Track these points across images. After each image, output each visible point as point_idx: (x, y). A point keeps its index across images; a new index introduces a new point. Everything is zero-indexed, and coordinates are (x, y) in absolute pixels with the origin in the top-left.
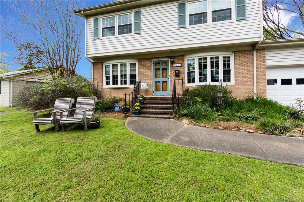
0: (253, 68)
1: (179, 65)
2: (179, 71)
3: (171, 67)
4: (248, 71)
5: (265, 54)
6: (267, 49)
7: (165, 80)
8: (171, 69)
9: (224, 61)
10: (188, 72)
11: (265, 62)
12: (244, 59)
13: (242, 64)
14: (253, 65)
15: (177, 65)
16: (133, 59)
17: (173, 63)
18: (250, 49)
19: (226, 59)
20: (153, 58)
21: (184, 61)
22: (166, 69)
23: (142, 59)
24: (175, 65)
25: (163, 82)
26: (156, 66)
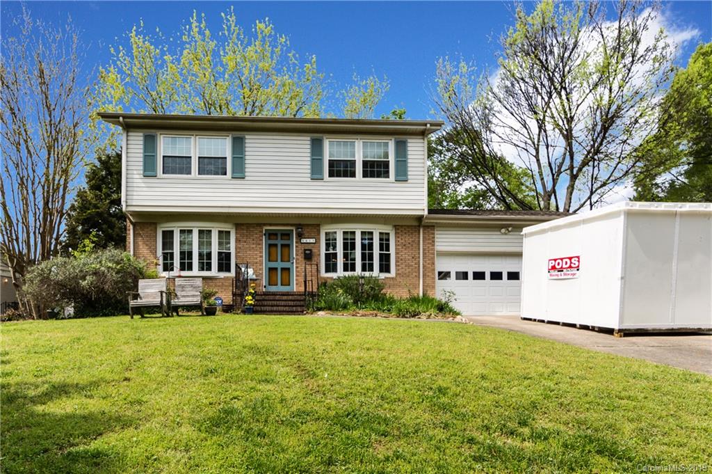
0: (419, 253)
1: (312, 241)
2: (310, 250)
3: (296, 242)
4: (413, 258)
5: (434, 234)
6: (438, 227)
7: (286, 265)
8: (296, 247)
9: (381, 240)
10: (326, 254)
11: (434, 245)
12: (408, 239)
13: (405, 245)
14: (419, 249)
15: (308, 241)
16: (225, 222)
17: (300, 236)
18: (415, 223)
19: (384, 237)
20: (265, 225)
21: (319, 234)
22: (288, 246)
23: (242, 224)
24: (304, 241)
25: (283, 269)
26: (269, 239)
